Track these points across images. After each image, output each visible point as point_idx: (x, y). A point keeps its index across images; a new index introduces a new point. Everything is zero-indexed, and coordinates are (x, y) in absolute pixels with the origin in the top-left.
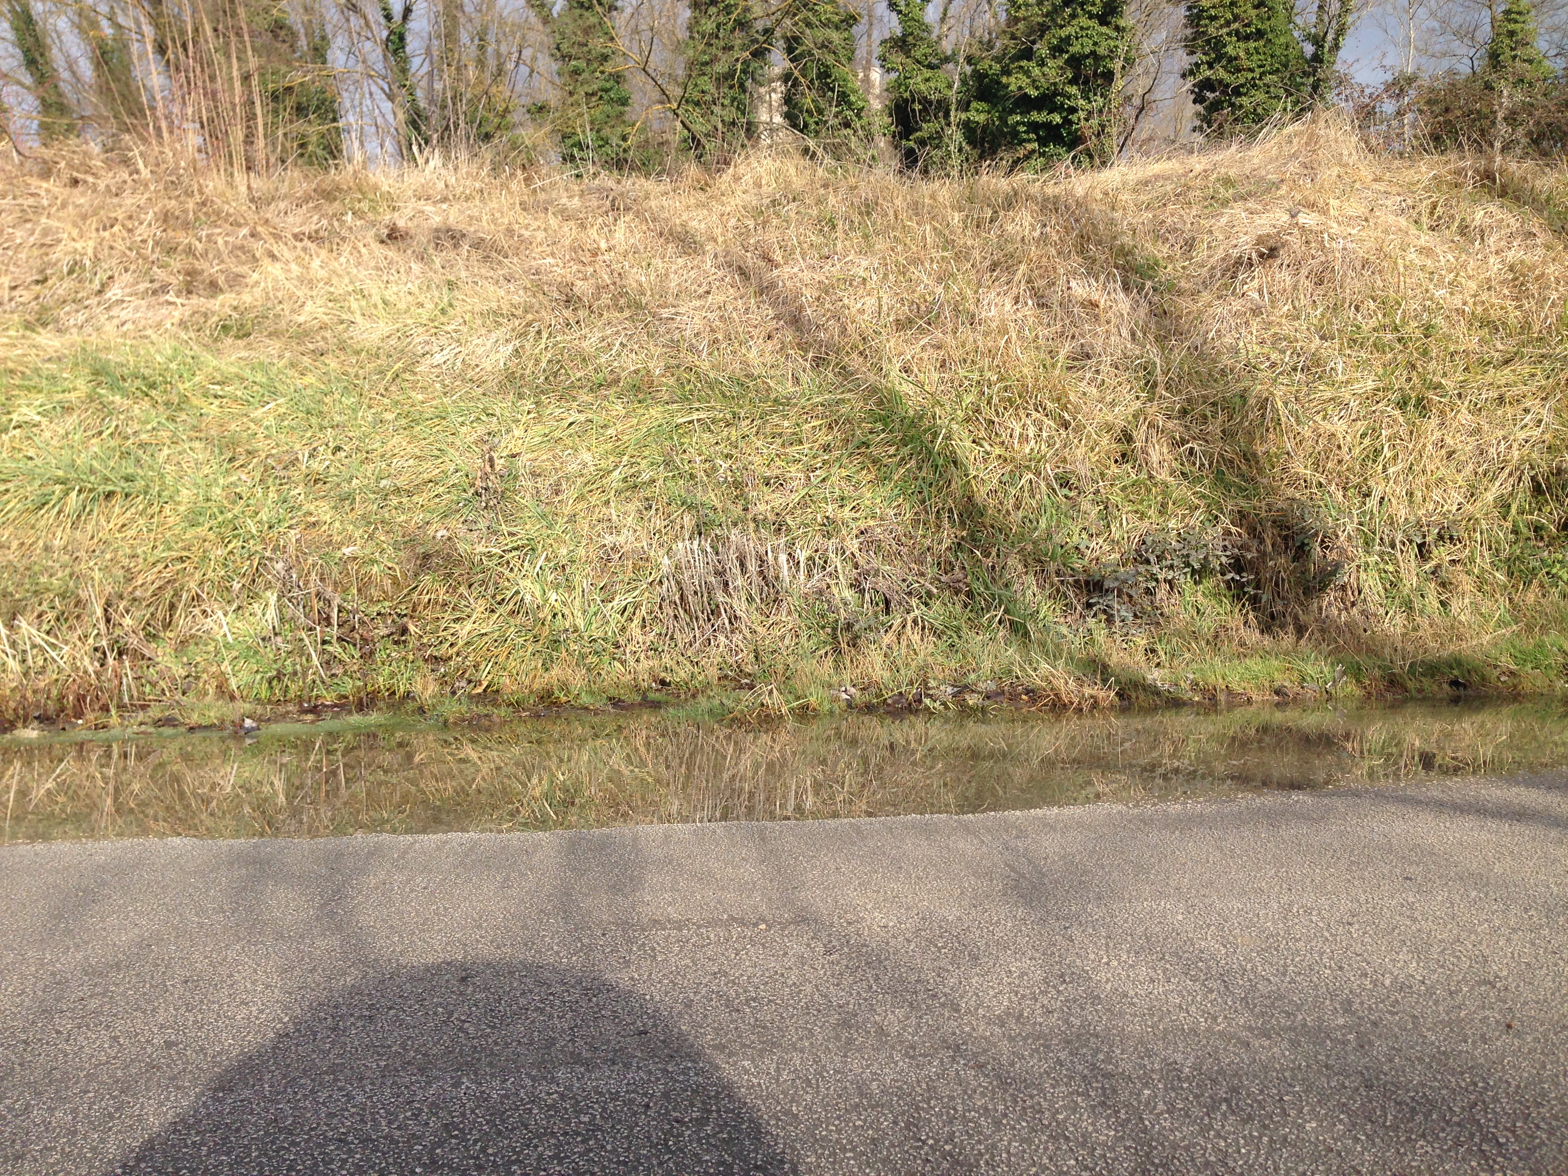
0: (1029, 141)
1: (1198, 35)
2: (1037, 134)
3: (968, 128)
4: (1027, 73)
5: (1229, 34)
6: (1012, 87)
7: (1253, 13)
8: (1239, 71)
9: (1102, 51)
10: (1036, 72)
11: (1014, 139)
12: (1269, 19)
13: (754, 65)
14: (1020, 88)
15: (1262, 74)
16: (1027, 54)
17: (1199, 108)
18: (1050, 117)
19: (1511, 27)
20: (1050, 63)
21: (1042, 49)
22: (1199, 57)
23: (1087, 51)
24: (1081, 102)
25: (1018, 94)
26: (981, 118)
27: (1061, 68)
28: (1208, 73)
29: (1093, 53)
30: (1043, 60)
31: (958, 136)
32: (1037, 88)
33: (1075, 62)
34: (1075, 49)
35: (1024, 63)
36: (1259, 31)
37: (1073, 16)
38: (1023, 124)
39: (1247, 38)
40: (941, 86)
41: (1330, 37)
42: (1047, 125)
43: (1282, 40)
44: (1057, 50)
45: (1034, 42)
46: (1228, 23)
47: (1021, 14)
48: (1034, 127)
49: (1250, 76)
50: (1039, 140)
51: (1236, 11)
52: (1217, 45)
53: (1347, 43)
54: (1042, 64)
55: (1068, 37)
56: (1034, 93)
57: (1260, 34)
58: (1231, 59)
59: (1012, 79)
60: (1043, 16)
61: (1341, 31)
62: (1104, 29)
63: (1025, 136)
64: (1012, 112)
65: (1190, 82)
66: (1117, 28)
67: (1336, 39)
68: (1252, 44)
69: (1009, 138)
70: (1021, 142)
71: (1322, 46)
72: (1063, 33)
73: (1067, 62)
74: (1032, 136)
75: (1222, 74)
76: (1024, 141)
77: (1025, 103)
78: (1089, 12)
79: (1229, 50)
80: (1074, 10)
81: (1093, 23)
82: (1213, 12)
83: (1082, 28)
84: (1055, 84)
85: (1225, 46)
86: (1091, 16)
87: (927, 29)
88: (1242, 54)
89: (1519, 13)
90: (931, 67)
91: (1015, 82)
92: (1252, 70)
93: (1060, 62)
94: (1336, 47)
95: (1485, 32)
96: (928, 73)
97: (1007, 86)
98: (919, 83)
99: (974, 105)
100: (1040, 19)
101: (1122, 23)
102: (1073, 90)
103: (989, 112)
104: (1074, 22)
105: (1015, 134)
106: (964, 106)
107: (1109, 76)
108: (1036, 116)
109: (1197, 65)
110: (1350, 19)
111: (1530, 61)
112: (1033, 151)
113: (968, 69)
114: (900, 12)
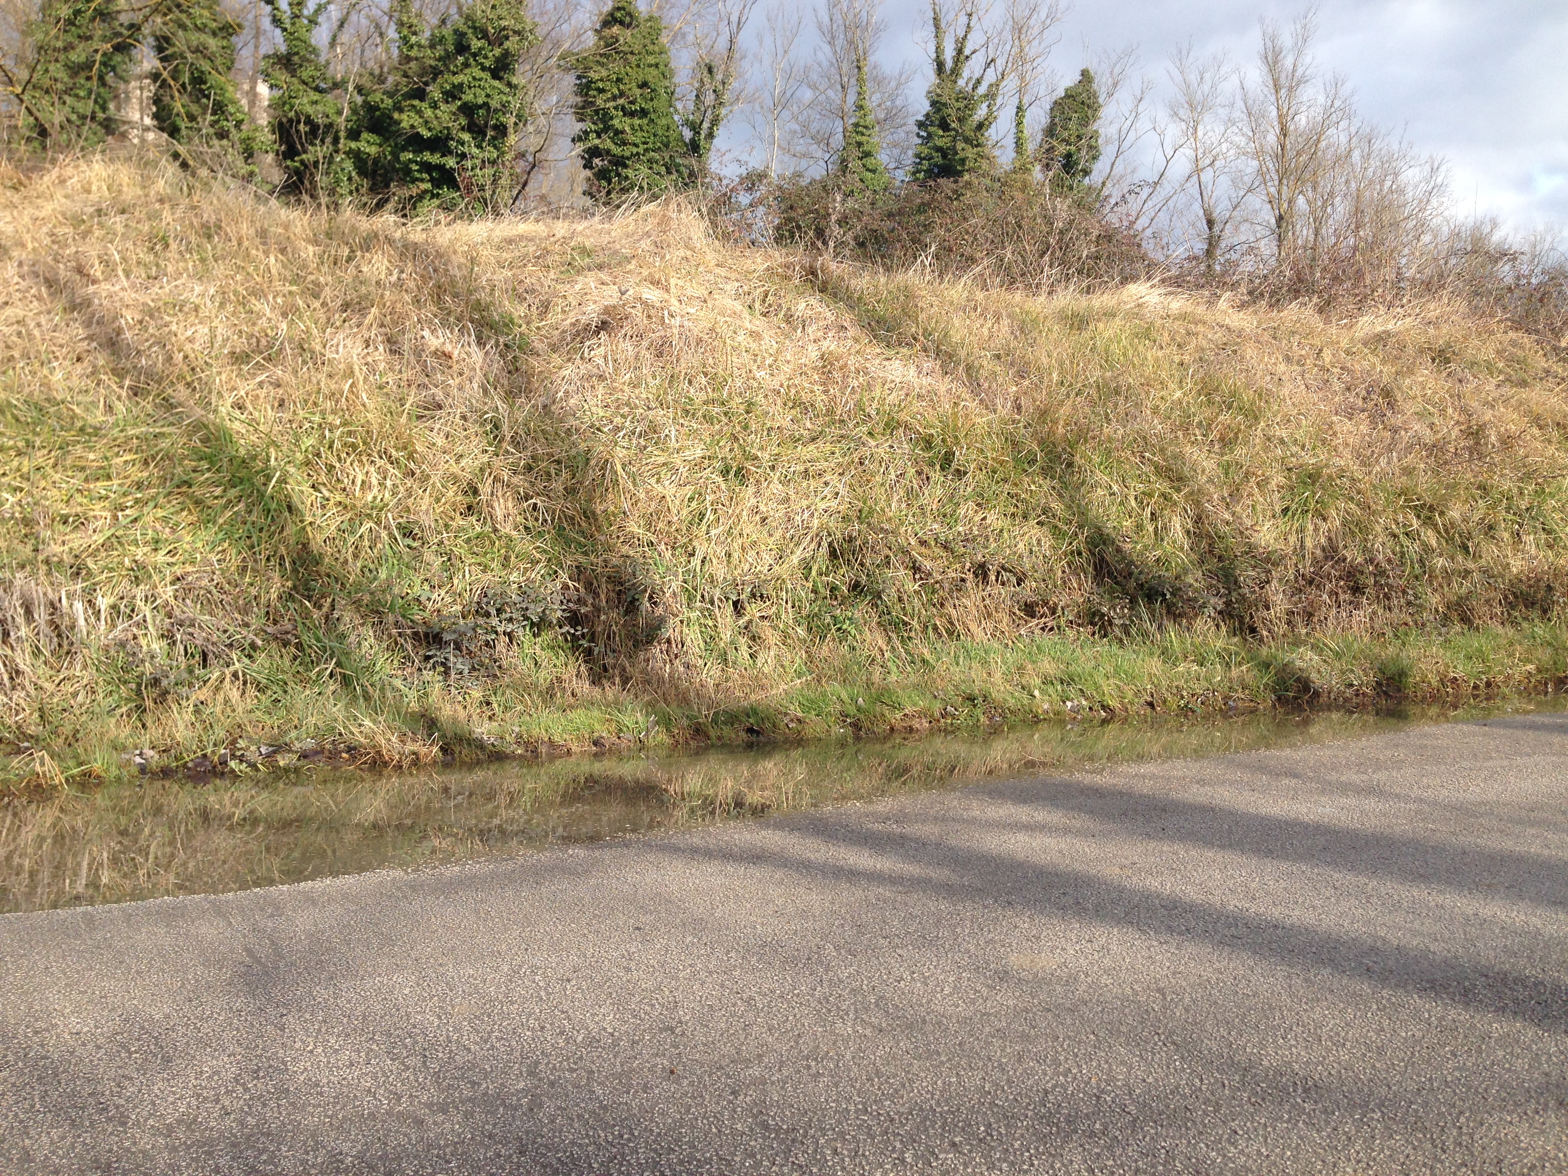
0: (422, 180)
1: (587, 104)
2: (430, 175)
3: (358, 157)
4: (419, 113)
5: (616, 108)
6: (404, 124)
7: (638, 92)
8: (625, 144)
9: (494, 104)
10: (429, 113)
11: (406, 176)
12: (652, 100)
13: (118, 58)
14: (412, 126)
15: (646, 150)
16: (420, 94)
17: (588, 173)
18: (443, 160)
19: (859, 138)
20: (443, 107)
21: (435, 92)
22: (588, 125)
23: (480, 101)
24: (475, 151)
25: (410, 132)
26: (373, 150)
27: (454, 114)
28: (597, 141)
29: (486, 105)
30: (435, 102)
31: (349, 165)
32: (430, 129)
33: (468, 110)
34: (468, 97)
35: (416, 102)
36: (642, 110)
37: (466, 65)
38: (416, 162)
39: (632, 114)
40: (331, 112)
41: (705, 125)
42: (441, 168)
43: (664, 121)
44: (451, 95)
45: (426, 84)
46: (614, 98)
47: (413, 53)
48: (427, 167)
49: (635, 150)
50: (432, 180)
51: (622, 87)
52: (604, 117)
53: (720, 132)
54: (435, 106)
55: (461, 85)
56: (426, 134)
57: (644, 113)
58: (617, 132)
59: (404, 117)
60: (436, 60)
61: (715, 121)
62: (496, 83)
63: (417, 175)
64: (404, 149)
65: (580, 148)
66: (509, 84)
67: (711, 128)
68: (637, 121)
69: (401, 175)
70: (414, 180)
71: (699, 133)
72: (457, 79)
73: (460, 108)
74: (425, 176)
75: (609, 144)
76: (417, 179)
77: (416, 142)
78: (481, 64)
79: (616, 122)
80: (467, 59)
81: (486, 75)
82: (600, 85)
83: (474, 78)
84: (448, 128)
85: (612, 118)
86: (483, 69)
87: (315, 51)
88: (627, 129)
89: (866, 127)
90: (317, 89)
91: (407, 120)
92: (636, 146)
93: (454, 107)
94: (711, 136)
95: (838, 140)
96: (316, 96)
97: (398, 123)
98: (305, 102)
99: (365, 135)
100: (433, 63)
101: (514, 80)
102: (466, 137)
103: (380, 145)
104: (467, 71)
105: (408, 172)
106: (354, 135)
107: (501, 130)
108: (427, 157)
109: (586, 133)
110: (723, 111)
111: (873, 171)
112: (426, 191)
113: (359, 100)
114: (284, 30)
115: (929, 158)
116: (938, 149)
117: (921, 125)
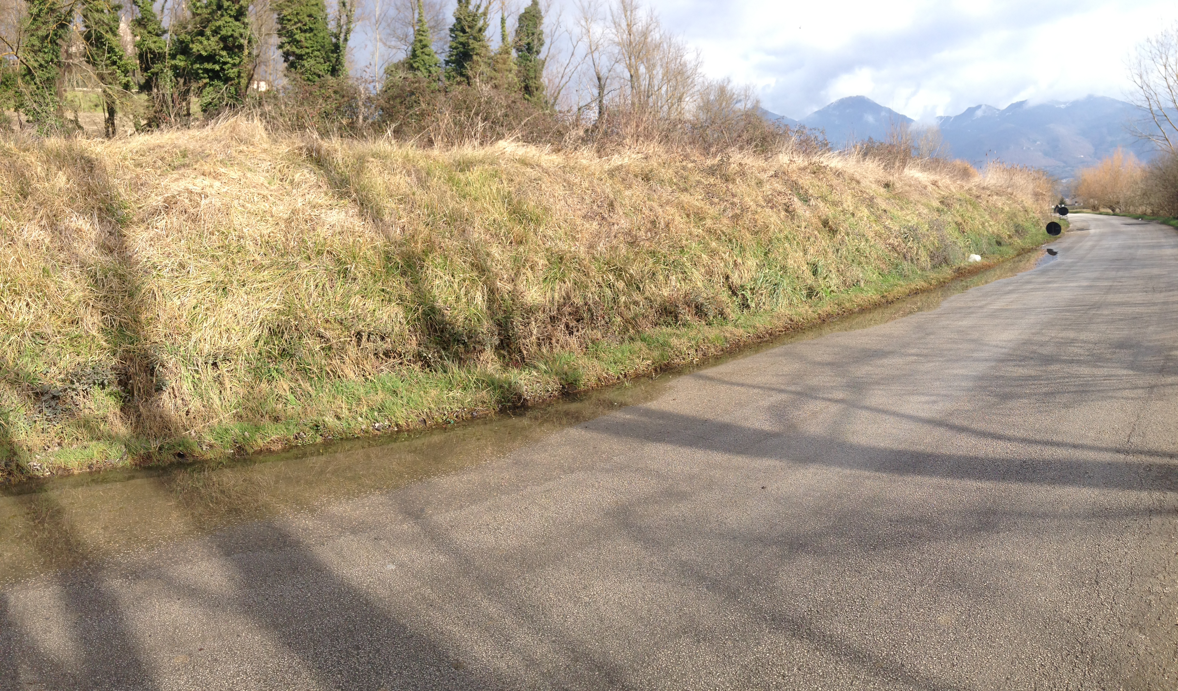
0: (205, 78)
1: (284, 28)
2: (208, 75)
3: (175, 68)
4: (201, 43)
5: (297, 29)
6: (194, 50)
7: (307, 19)
8: (302, 48)
9: (236, 34)
10: (205, 42)
11: (197, 77)
12: (315, 23)
14: (198, 51)
15: (313, 51)
16: (201, 33)
17: (286, 64)
18: (214, 66)
19: (420, 37)
20: (212, 39)
21: (208, 32)
22: (284, 39)
23: (229, 34)
24: (229, 60)
25: (197, 53)
26: (182, 64)
27: (217, 42)
28: (288, 47)
29: (232, 36)
30: (208, 37)
31: (170, 73)
32: (206, 51)
33: (224, 39)
34: (223, 32)
35: (200, 38)
36: (310, 28)
37: (222, 15)
38: (201, 69)
39: (305, 31)
40: (162, 45)
41: (342, 36)
42: (213, 70)
43: (322, 34)
44: (215, 32)
45: (205, 27)
46: (296, 23)
47: (199, 12)
48: (206, 71)
49: (307, 50)
50: (209, 77)
51: (299, 17)
52: (290, 35)
53: (352, 37)
55: (220, 26)
56: (204, 54)
57: (311, 30)
58: (298, 42)
59: (194, 46)
60: (208, 14)
61: (348, 31)
62: (237, 23)
63: (202, 75)
64: (195, 62)
65: (280, 51)
66: (243, 23)
67: (346, 36)
68: (308, 35)
69: (194, 76)
70: (201, 78)
71: (338, 39)
72: (218, 24)
73: (220, 39)
74: (206, 75)
75: (294, 49)
76: (202, 78)
77: (200, 59)
78: (229, 14)
79: (297, 37)
80: (222, 12)
81: (232, 19)
82: (289, 17)
83: (226, 22)
84: (214, 50)
85: (295, 35)
86: (231, 16)
87: (154, 16)
88: (303, 39)
89: (423, 31)
90: (157, 35)
92: (307, 48)
93: (216, 38)
94: (346, 40)
95: (411, 38)
96: (155, 38)
97: (191, 49)
98: (151, 43)
99: (178, 57)
100: (207, 16)
101: (246, 21)
102: (224, 53)
103: (186, 61)
104: (223, 18)
105: (197, 74)
106: (173, 57)
107: (241, 47)
108: (207, 66)
109: (283, 44)
110: (352, 26)
111: (429, 55)
112: (206, 84)
113: (175, 38)
114: (139, 6)
115: (456, 48)
116: (461, 43)
117: (452, 30)
